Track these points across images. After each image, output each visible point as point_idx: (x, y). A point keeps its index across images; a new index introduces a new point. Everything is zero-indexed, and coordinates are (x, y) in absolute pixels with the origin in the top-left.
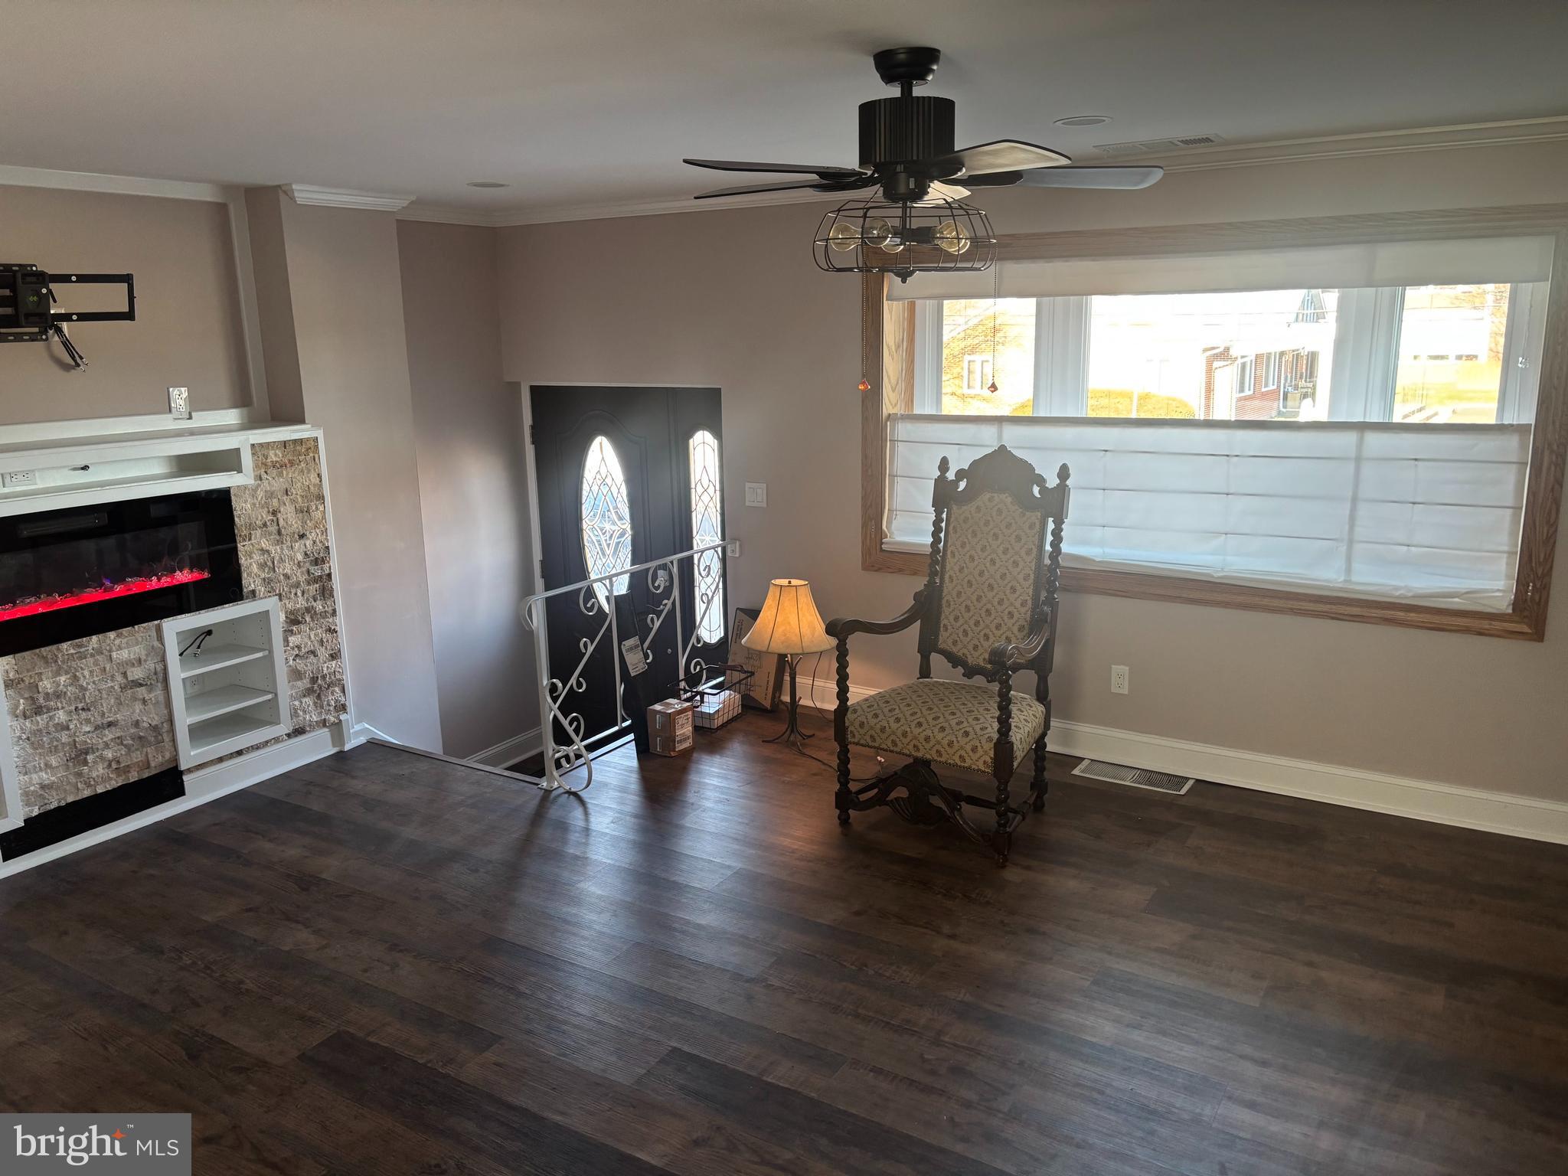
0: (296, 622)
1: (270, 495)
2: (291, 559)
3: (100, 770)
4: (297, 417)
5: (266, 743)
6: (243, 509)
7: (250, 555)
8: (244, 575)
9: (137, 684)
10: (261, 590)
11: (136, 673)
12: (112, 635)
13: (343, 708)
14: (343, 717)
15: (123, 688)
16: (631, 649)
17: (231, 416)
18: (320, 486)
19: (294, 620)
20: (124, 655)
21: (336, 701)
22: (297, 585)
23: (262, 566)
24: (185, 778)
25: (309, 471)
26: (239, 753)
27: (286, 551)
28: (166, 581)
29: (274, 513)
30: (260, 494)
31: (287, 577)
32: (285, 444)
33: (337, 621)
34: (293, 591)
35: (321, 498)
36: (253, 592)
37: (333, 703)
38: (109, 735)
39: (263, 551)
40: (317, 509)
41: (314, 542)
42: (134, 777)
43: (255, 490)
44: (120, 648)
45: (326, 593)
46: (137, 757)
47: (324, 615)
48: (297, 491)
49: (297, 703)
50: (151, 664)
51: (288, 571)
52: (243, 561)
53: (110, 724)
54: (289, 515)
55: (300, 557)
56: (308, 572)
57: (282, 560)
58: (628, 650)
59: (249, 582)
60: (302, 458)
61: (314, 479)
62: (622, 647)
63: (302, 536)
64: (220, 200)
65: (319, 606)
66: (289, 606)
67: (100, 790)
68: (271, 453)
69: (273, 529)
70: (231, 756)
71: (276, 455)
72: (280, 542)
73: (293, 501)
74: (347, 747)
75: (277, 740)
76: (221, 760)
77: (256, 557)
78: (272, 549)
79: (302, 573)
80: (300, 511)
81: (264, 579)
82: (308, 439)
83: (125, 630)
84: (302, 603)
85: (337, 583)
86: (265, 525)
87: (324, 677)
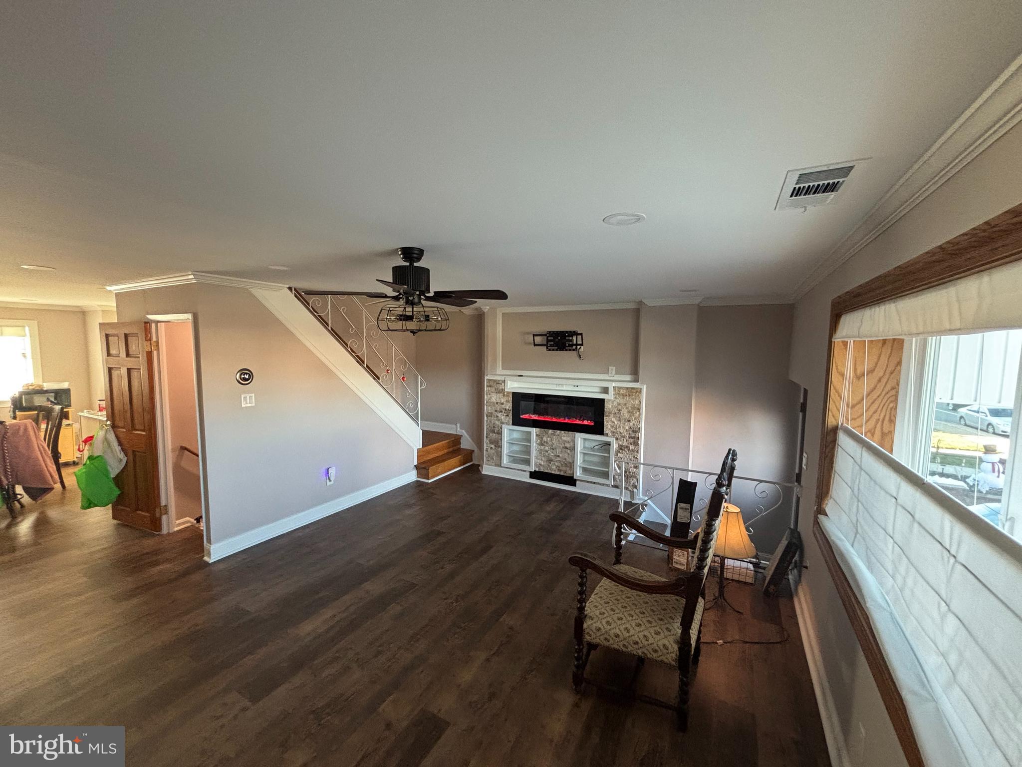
0: (621, 449)
1: (619, 404)
2: (624, 428)
3: (554, 467)
4: (636, 381)
5: (603, 485)
6: (608, 406)
7: (608, 422)
8: (605, 428)
9: (566, 448)
10: (610, 434)
11: (568, 445)
12: (563, 432)
13: (636, 487)
14: (635, 490)
15: (563, 447)
16: (682, 508)
17: (628, 378)
18: (640, 405)
19: (621, 448)
20: (565, 438)
21: (633, 483)
22: (624, 437)
23: (612, 427)
24: (577, 482)
25: (636, 399)
26: (594, 483)
27: (622, 424)
28: (580, 422)
29: (619, 410)
30: (615, 404)
31: (621, 433)
32: (628, 388)
33: (639, 455)
34: (622, 439)
35: (639, 410)
36: (607, 434)
37: (632, 483)
38: (558, 459)
39: (614, 422)
40: (636, 413)
41: (634, 424)
42: (562, 473)
43: (613, 402)
44: (564, 436)
45: (636, 444)
46: (564, 468)
47: (633, 451)
48: (629, 405)
49: (617, 477)
50: (571, 444)
51: (622, 431)
52: (605, 423)
53: (558, 456)
54: (625, 413)
55: (627, 428)
56: (630, 434)
57: (619, 427)
58: (680, 508)
59: (606, 431)
60: (634, 394)
61: (637, 402)
62: (678, 505)
63: (629, 421)
64: (638, 307)
65: (632, 447)
66: (620, 443)
67: (553, 472)
68: (622, 391)
69: (618, 416)
70: (591, 482)
71: (623, 391)
72: (619, 421)
73: (627, 408)
74: (633, 502)
75: (608, 485)
76: (588, 482)
77: (610, 423)
78: (616, 423)
79: (627, 434)
80: (629, 412)
81: (612, 431)
82: (637, 388)
83: (566, 432)
84: (625, 444)
85: (642, 442)
86: (615, 413)
87: (630, 472)
